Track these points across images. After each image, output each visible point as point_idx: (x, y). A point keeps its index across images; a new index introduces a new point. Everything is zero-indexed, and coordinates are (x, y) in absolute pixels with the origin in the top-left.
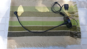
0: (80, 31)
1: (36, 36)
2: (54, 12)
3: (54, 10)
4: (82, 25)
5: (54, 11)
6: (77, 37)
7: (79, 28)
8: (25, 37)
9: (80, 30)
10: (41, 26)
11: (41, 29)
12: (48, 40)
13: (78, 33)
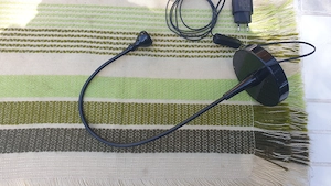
0: (304, 129)
1: (87, 153)
2: (182, 34)
3: (180, 23)
4: (314, 101)
5: (182, 27)
6: (287, 157)
7: (302, 115)
8: (30, 155)
9: (308, 127)
10: (114, 100)
11: (112, 115)
12: (145, 171)
13: (294, 139)
